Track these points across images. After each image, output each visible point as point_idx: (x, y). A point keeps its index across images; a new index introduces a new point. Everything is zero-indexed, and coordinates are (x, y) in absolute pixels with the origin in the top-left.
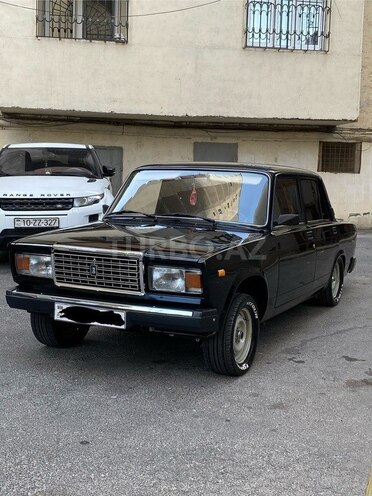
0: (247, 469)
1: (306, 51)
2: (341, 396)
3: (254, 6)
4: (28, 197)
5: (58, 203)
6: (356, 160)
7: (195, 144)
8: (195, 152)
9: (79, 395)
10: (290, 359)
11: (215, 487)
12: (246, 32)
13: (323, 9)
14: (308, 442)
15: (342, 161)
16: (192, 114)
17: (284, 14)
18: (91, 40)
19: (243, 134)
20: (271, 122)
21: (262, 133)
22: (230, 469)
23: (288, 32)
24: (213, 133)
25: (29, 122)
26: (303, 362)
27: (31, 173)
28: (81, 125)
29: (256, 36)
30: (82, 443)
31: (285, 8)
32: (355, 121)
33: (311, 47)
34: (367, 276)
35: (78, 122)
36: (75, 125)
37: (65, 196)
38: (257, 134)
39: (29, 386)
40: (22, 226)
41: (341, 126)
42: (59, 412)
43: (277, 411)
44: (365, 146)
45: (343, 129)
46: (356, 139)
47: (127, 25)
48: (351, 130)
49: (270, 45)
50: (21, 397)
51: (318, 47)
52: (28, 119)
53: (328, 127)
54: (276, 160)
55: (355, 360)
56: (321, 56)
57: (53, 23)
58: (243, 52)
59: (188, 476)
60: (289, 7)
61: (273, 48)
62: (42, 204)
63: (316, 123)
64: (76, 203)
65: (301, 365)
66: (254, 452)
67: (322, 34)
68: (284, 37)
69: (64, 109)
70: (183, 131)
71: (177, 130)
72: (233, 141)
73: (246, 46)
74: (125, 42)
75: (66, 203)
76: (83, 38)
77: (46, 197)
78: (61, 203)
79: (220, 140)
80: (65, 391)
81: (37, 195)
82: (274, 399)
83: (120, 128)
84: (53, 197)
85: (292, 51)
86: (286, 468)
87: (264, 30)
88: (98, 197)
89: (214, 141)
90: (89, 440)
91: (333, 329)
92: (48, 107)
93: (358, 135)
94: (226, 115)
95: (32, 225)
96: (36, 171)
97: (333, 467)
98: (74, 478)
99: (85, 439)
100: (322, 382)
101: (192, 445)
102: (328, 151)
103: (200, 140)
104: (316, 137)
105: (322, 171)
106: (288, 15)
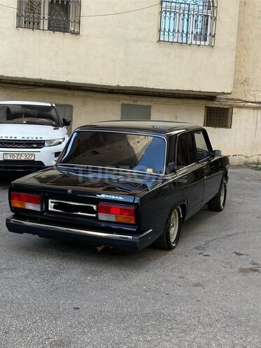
0: (186, 326)
1: (199, 45)
2: (237, 278)
3: (166, 13)
4: (13, 138)
5: (33, 144)
6: (229, 119)
7: (123, 105)
8: (122, 110)
9: (65, 276)
10: (200, 254)
11: (168, 338)
12: (160, 30)
13: (211, 18)
14: (222, 309)
15: (220, 120)
16: (122, 85)
17: (185, 20)
18: (54, 31)
19: (155, 99)
20: (174, 92)
21: (168, 99)
22: (175, 326)
23: (187, 32)
24: (134, 98)
25: (8, 85)
26: (208, 256)
27: (11, 121)
28: (44, 89)
29: (166, 34)
30: (75, 308)
31: (186, 16)
32: (230, 93)
33: (203, 43)
34: (240, 198)
35: (42, 87)
36: (41, 89)
37: (39, 139)
38: (164, 100)
39: (30, 270)
40: (9, 158)
41: (220, 96)
42: (54, 288)
43: (198, 288)
44: (235, 110)
45: (221, 99)
46: (229, 105)
47: (79, 22)
48: (226, 99)
49: (175, 40)
50: (26, 277)
51: (207, 43)
52: (7, 83)
53: (211, 97)
54: (176, 118)
55: (242, 254)
56: (208, 49)
57: (27, 18)
58: (157, 44)
59: (148, 330)
60: (188, 15)
61: (177, 42)
62: (22, 144)
63: (204, 94)
64: (46, 144)
65: (207, 257)
66: (188, 315)
67: (210, 34)
68: (184, 35)
69: (34, 77)
70: (115, 96)
71: (110, 95)
72: (148, 104)
73: (159, 40)
74: (78, 34)
75: (40, 144)
76: (49, 29)
77: (26, 139)
78: (36, 144)
79: (139, 103)
80: (56, 274)
81: (19, 138)
82: (195, 280)
83: (71, 92)
84: (30, 139)
85: (190, 45)
86: (211, 325)
87: (172, 30)
88: (61, 140)
89: (135, 103)
90: (79, 307)
91: (224, 234)
92: (22, 76)
93: (230, 103)
94: (144, 87)
95: (15, 158)
96: (15, 120)
97: (240, 325)
98: (74, 332)
99: (76, 306)
100: (223, 269)
101: (148, 310)
102: (210, 113)
103: (126, 102)
104: (203, 103)
105: (207, 126)
106: (188, 20)
